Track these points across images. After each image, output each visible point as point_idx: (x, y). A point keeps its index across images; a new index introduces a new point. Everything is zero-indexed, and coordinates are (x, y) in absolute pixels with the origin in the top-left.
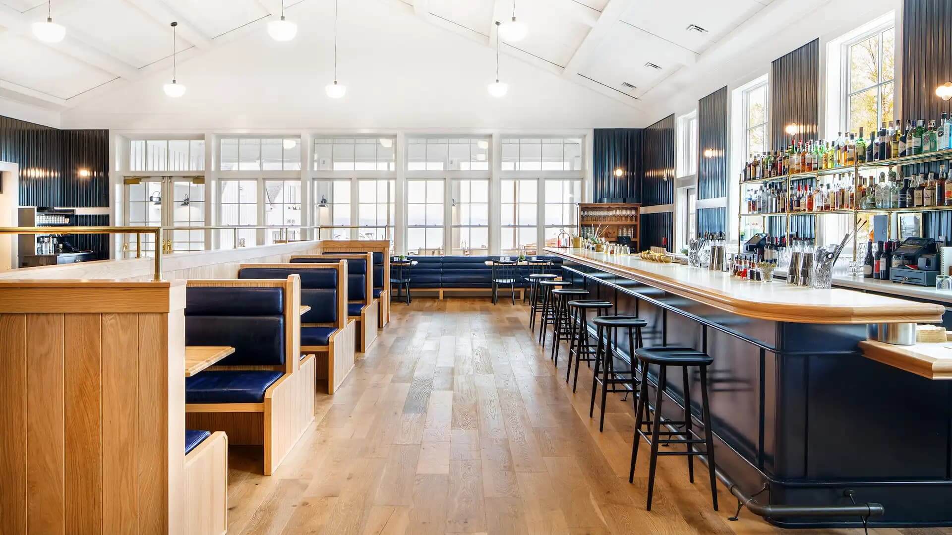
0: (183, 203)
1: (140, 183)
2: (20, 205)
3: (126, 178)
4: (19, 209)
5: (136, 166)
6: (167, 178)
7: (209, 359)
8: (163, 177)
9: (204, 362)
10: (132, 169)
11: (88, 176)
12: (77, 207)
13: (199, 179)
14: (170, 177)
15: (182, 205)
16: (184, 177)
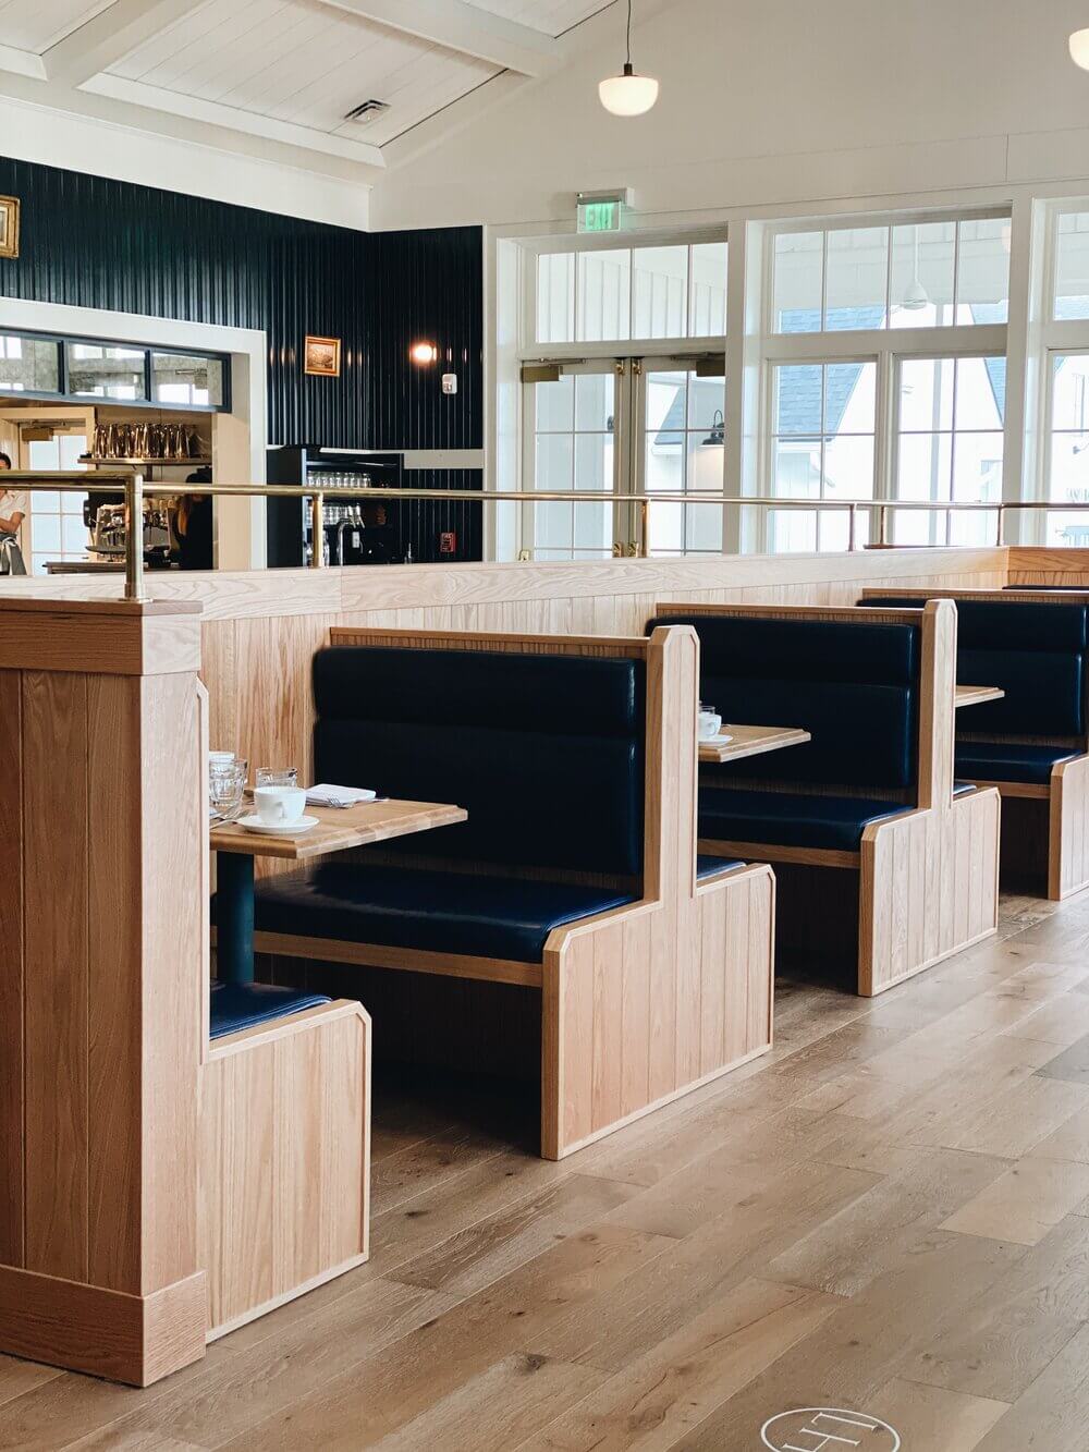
0: (708, 436)
1: (561, 377)
2: (270, 443)
3: (527, 365)
4: (268, 452)
5: (553, 333)
6: (628, 361)
7: (370, 826)
8: (620, 359)
9: (353, 830)
10: (542, 338)
11: (432, 361)
12: (407, 448)
13: (709, 361)
14: (637, 359)
15: (707, 442)
16: (674, 357)
